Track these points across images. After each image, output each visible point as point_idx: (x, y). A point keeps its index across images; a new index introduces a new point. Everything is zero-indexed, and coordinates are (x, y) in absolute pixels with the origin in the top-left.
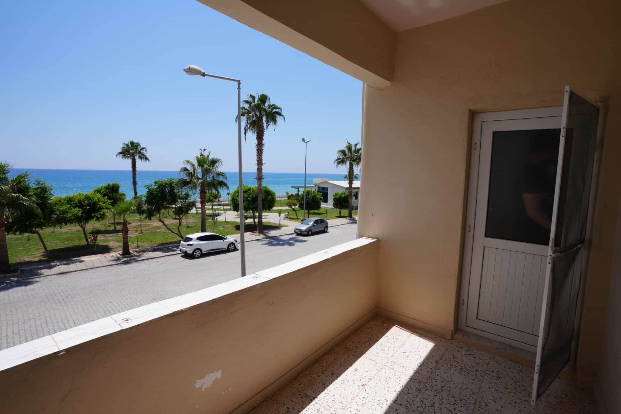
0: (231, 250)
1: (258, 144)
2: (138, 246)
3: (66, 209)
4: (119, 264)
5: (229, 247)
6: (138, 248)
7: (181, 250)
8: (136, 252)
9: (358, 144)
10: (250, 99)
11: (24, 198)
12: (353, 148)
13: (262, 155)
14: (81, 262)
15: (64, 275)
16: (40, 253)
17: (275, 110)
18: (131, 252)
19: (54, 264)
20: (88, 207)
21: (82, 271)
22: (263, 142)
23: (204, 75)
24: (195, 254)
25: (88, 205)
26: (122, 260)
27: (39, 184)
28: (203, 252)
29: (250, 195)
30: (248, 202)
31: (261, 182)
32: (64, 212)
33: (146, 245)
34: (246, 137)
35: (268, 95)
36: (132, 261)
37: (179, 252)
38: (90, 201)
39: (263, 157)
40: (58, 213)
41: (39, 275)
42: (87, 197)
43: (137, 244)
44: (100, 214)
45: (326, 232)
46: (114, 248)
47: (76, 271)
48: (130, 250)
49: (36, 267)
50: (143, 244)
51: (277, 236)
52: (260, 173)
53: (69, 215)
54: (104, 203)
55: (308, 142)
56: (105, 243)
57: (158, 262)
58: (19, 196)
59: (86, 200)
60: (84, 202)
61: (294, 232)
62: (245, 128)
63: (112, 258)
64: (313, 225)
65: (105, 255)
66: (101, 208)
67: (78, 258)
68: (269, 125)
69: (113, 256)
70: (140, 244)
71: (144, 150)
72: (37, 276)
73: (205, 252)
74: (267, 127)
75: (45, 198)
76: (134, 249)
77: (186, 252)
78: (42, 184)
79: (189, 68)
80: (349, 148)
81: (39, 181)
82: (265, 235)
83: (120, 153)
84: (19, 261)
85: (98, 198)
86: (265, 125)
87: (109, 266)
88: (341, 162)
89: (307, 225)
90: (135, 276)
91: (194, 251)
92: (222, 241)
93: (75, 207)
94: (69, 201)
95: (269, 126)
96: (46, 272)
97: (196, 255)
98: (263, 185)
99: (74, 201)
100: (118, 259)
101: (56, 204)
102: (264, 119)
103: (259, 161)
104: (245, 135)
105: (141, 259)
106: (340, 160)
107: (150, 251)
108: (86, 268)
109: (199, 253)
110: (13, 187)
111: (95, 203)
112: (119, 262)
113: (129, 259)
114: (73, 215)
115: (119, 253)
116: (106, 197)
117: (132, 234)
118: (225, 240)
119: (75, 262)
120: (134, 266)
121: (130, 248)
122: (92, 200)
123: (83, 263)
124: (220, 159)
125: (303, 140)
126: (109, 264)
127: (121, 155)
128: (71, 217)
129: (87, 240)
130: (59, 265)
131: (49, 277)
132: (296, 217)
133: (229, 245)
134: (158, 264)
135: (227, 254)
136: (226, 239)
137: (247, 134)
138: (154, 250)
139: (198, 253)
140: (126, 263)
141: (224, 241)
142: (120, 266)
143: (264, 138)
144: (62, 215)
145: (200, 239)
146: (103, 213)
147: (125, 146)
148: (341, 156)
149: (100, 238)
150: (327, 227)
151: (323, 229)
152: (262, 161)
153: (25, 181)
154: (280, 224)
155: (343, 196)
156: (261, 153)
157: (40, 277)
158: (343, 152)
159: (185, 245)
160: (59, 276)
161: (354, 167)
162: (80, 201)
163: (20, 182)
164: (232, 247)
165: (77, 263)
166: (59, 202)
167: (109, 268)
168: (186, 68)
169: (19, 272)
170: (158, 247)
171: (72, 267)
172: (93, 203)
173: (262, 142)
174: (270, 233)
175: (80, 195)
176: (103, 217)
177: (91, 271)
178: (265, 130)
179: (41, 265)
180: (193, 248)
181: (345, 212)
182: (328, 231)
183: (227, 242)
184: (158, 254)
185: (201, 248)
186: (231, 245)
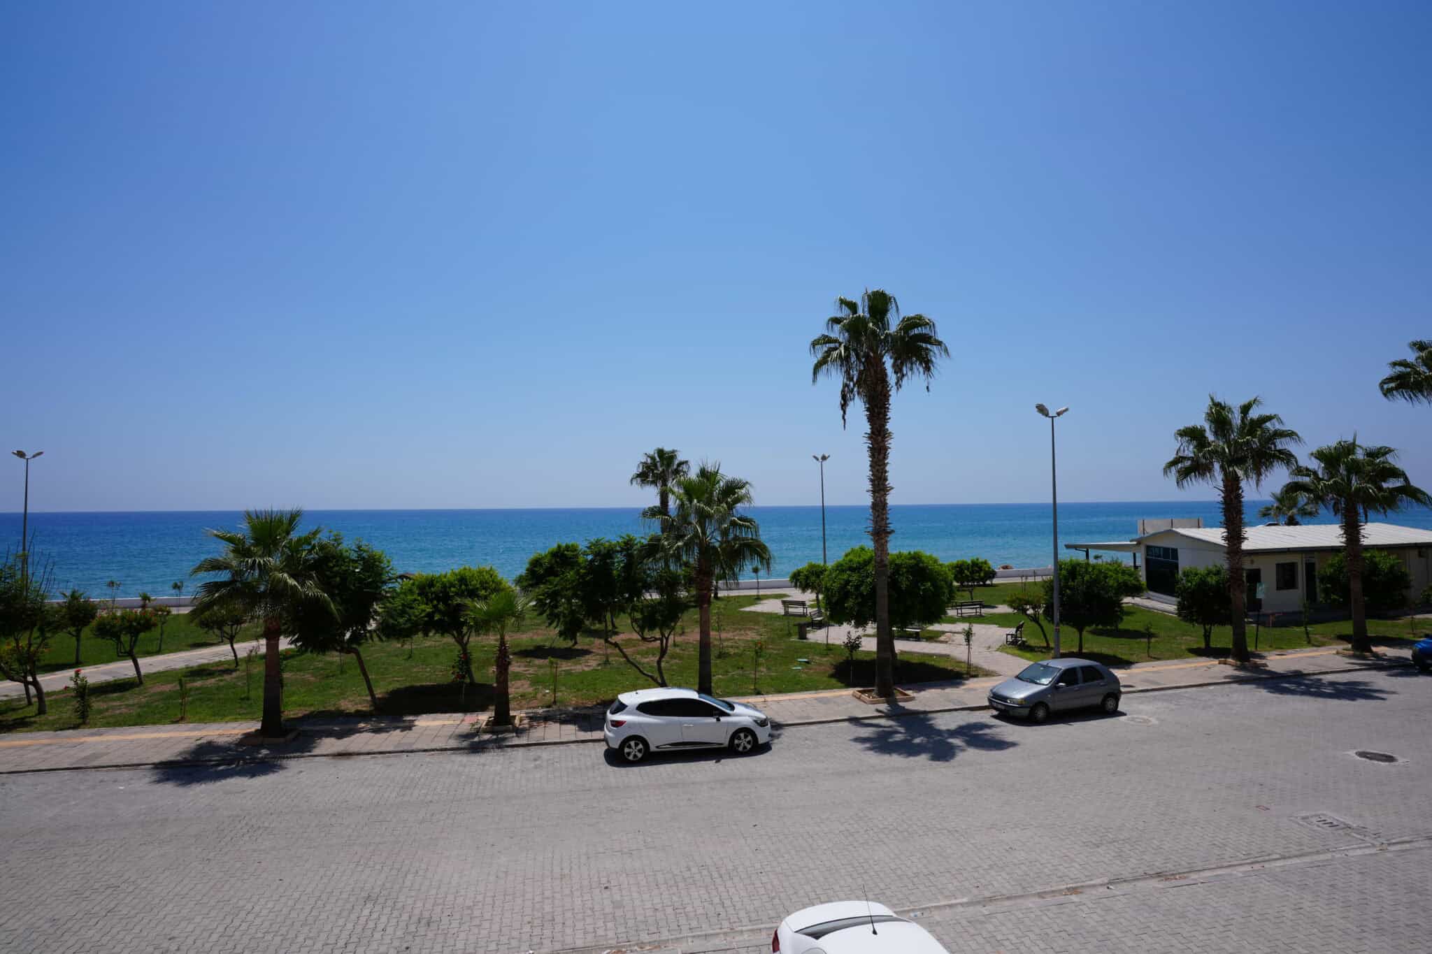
0: (741, 749)
1: (872, 432)
2: (553, 701)
5: (736, 742)
6: (545, 707)
8: (531, 718)
9: (1254, 406)
10: (845, 313)
12: (1236, 419)
13: (885, 465)
17: (916, 331)
18: (519, 718)
22: (890, 426)
24: (626, 750)
26: (478, 739)
27: (361, 551)
28: (653, 748)
29: (868, 577)
30: (860, 600)
31: (883, 541)
33: (572, 701)
34: (846, 417)
35: (888, 292)
38: (463, 587)
39: (888, 468)
43: (560, 694)
45: (1115, 713)
50: (566, 697)
51: (925, 713)
52: (878, 516)
55: (1059, 414)
61: (987, 703)
62: (843, 391)
63: (465, 730)
64: (1054, 688)
65: (468, 716)
67: (414, 719)
68: (903, 376)
69: (476, 723)
71: (684, 466)
73: (657, 747)
74: (898, 384)
80: (1219, 415)
82: (892, 702)
83: (638, 476)
86: (892, 378)
88: (1189, 469)
89: (1035, 685)
91: (626, 742)
92: (714, 720)
95: (905, 378)
97: (629, 754)
98: (890, 551)
102: (888, 362)
103: (876, 482)
104: (844, 413)
105: (514, 742)
106: (1188, 463)
109: (639, 751)
112: (464, 744)
115: (489, 718)
118: (723, 719)
122: (466, 585)
124: (747, 483)
125: (1042, 409)
127: (639, 479)
132: (1045, 645)
133: (735, 735)
135: (723, 761)
136: (728, 715)
137: (848, 410)
139: (634, 751)
140: (476, 748)
141: (718, 720)
143: (889, 414)
145: (645, 708)
147: (649, 461)
148: (1189, 451)
150: (1115, 695)
151: (1098, 700)
152: (886, 479)
154: (969, 665)
155: (1212, 580)
156: (881, 457)
158: (1193, 434)
159: (611, 721)
161: (1243, 484)
164: (744, 742)
173: (884, 425)
174: (912, 699)
178: (893, 392)
180: (625, 733)
182: (1120, 708)
183: (728, 723)
184: (570, 731)
185: (645, 737)
186: (742, 735)
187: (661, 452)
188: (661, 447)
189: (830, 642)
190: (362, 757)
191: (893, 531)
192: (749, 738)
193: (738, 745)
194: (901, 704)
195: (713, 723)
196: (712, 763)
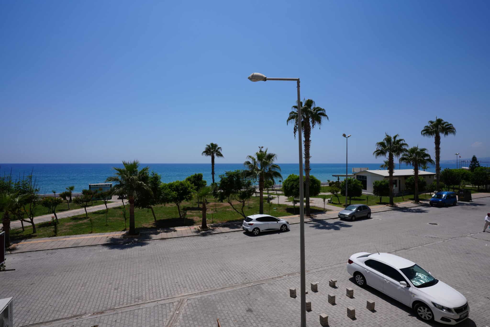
0: (283, 230)
1: (306, 140)
2: (213, 222)
3: (168, 192)
4: (199, 235)
5: (282, 228)
6: (213, 223)
7: (243, 228)
8: (211, 226)
9: (397, 136)
10: (298, 105)
11: (144, 184)
12: (393, 140)
13: (309, 150)
14: (175, 231)
15: (164, 241)
16: (153, 222)
17: (319, 112)
18: (208, 226)
19: (159, 231)
20: (181, 191)
21: (175, 239)
22: (310, 139)
23: (265, 79)
24: (254, 232)
25: (182, 190)
26: (201, 233)
27: (154, 175)
28: (261, 231)
30: (297, 189)
31: (309, 172)
32: (167, 194)
33: (219, 221)
35: (313, 100)
36: (208, 234)
37: (242, 229)
38: (183, 186)
39: (310, 151)
40: (163, 195)
41: (150, 239)
42: (182, 184)
43: (212, 220)
44: (188, 196)
45: (370, 218)
46: (197, 222)
47: (171, 238)
48: (207, 225)
49: (149, 232)
50: (216, 221)
51: (323, 220)
52: (307, 165)
53: (170, 197)
54: (191, 189)
55: (349, 137)
56: (191, 218)
57: (226, 236)
58: (142, 183)
59: (180, 186)
60: (179, 187)
61: (338, 217)
62: (294, 128)
63: (195, 230)
64: (356, 211)
65: (190, 227)
66: (190, 192)
67: (174, 228)
68: (314, 124)
69: (195, 229)
70: (214, 220)
71: (220, 149)
72: (148, 239)
74: (313, 126)
75: (157, 184)
76: (210, 224)
77: (247, 230)
78: (155, 175)
79: (253, 76)
80: (388, 139)
81: (154, 173)
82: (312, 218)
83: (204, 152)
84: (140, 227)
85: (188, 184)
86: (311, 125)
87: (192, 236)
88: (379, 153)
89: (351, 211)
90: (209, 247)
91: (254, 230)
92: (276, 222)
93: (173, 191)
94: (171, 186)
95: (315, 125)
96: (154, 236)
97: (255, 233)
99: (173, 186)
100: (198, 231)
101: (163, 188)
102: (310, 120)
103: (307, 155)
104: (295, 134)
105: (214, 232)
106: (380, 151)
107: (221, 227)
108: (177, 236)
109: (258, 232)
110: (139, 177)
111: (186, 188)
112: (199, 234)
113: (206, 232)
114: (172, 197)
115: (199, 227)
116: (193, 184)
117: (209, 212)
118: (279, 222)
119: (172, 231)
120: (209, 238)
121: (207, 223)
123: (176, 232)
124: (275, 154)
125: (344, 135)
126: (192, 235)
127: (205, 153)
128: (170, 198)
129: (180, 214)
130: (161, 233)
131: (155, 240)
132: (339, 203)
133: (282, 226)
134: (226, 238)
135: (280, 233)
136: (280, 221)
138: (224, 226)
139: (256, 232)
140: (204, 235)
141: (278, 222)
142: (199, 237)
143: (310, 135)
144: (165, 197)
145: (258, 220)
146: (191, 195)
147: (208, 147)
148: (380, 148)
149: (188, 213)
150: (370, 213)
151: (366, 215)
152: (309, 154)
153: (146, 173)
154: (324, 209)
155: (383, 184)
156: (308, 148)
157: (150, 240)
158: (382, 144)
159: (247, 224)
160: (161, 241)
161: (394, 157)
162: (176, 186)
163: (143, 173)
164: (284, 228)
165: (173, 232)
166: (164, 188)
167: (192, 238)
168: (250, 76)
169: (140, 234)
170: (226, 224)
171: (169, 235)
172: (185, 188)
174: (316, 217)
175: (177, 182)
176: (190, 198)
177: (180, 239)
178: (312, 129)
179: (152, 231)
180: (253, 227)
181: (386, 199)
182: (371, 217)
183: (280, 223)
184: (227, 229)
185: (259, 228)
186: (284, 226)
187: (212, 144)
188: (212, 143)
189: (279, 203)
190: (169, 239)
191: (311, 169)
192: (285, 227)
193: (283, 229)
194: (314, 218)
195: (276, 223)
196: (277, 234)
